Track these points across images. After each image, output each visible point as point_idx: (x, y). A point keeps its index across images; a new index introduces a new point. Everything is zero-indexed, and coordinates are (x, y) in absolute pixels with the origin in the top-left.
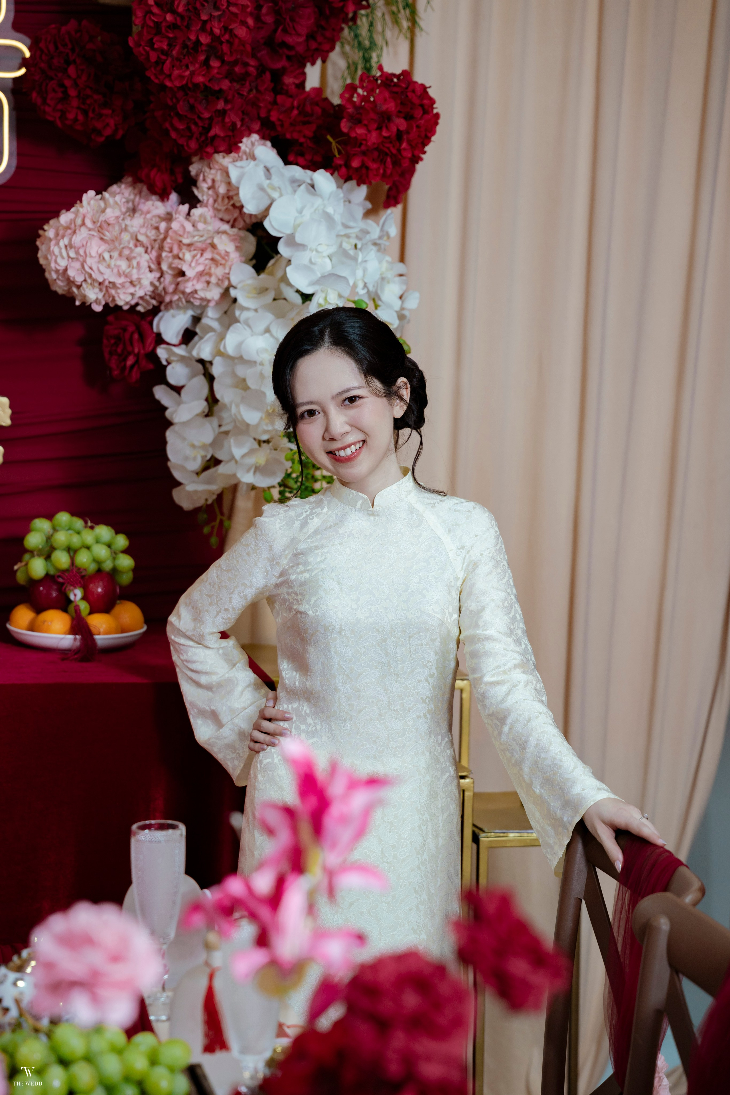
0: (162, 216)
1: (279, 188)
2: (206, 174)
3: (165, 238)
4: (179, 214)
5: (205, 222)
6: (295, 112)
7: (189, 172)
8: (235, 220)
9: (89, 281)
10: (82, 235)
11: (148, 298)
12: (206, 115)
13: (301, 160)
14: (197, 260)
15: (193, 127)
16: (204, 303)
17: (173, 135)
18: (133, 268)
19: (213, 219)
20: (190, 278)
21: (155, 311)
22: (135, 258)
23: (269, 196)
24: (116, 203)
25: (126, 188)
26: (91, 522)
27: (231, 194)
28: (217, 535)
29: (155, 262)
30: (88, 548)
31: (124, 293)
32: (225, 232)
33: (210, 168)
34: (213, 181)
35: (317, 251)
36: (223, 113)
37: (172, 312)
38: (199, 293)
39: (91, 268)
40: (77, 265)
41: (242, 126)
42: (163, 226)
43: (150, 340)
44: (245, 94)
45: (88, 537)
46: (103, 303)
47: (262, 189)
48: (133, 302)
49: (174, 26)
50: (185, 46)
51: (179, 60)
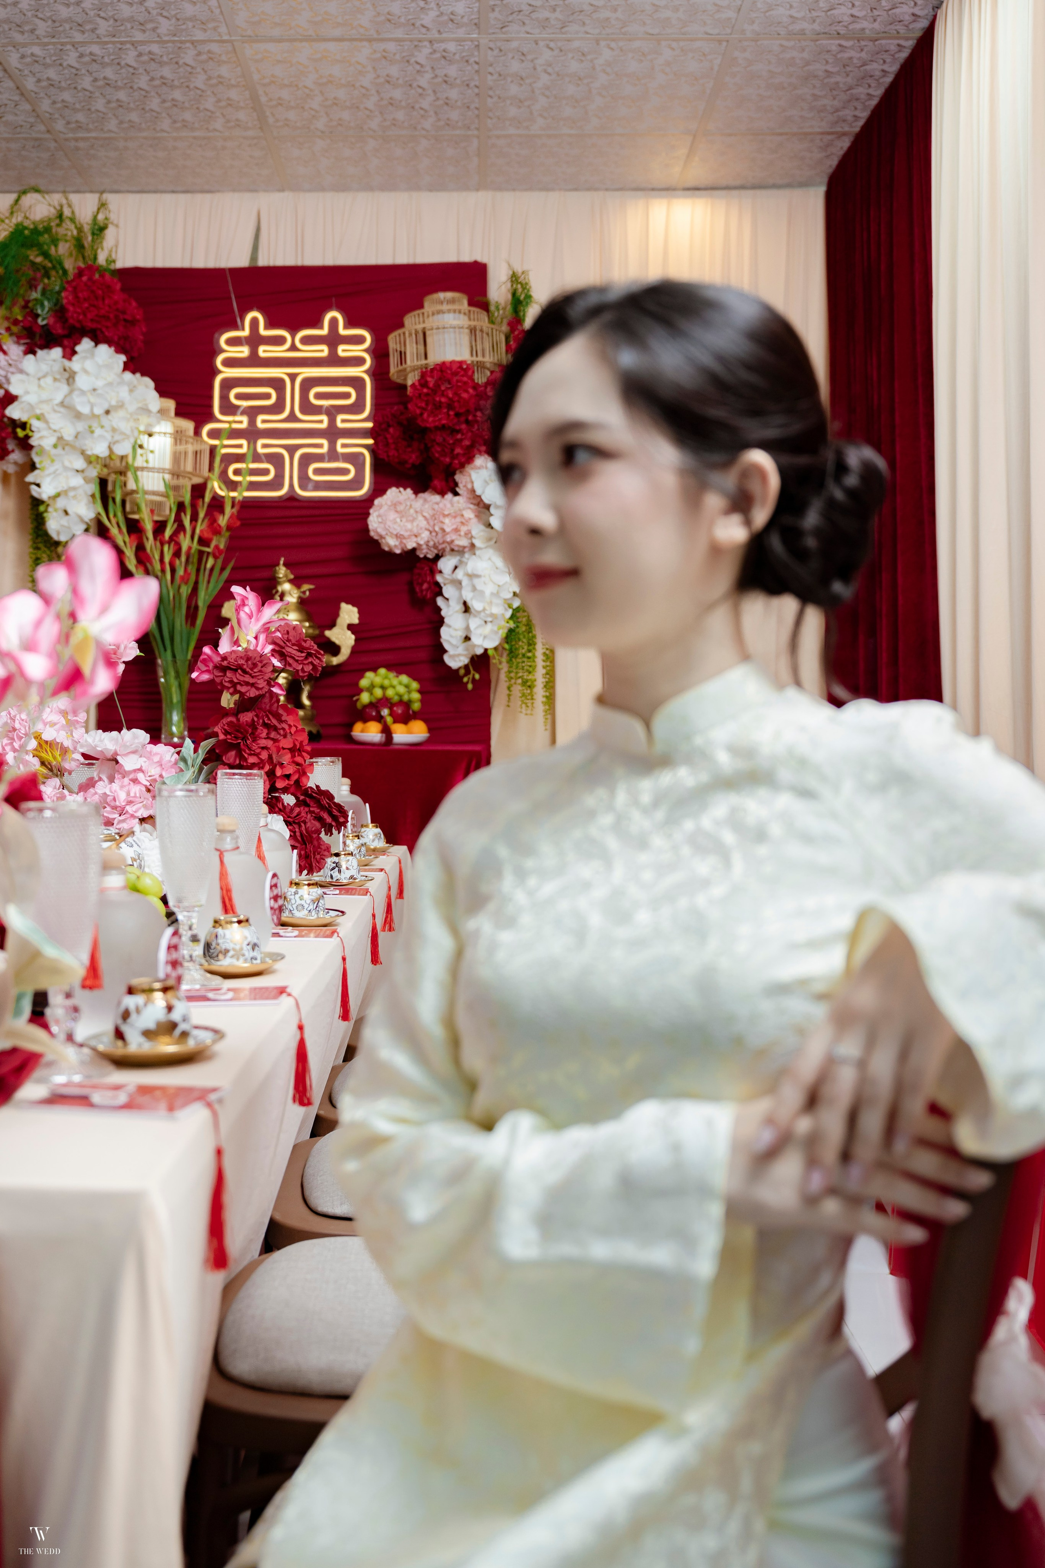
0: (441, 504)
2: (462, 479)
4: (449, 501)
5: (461, 503)
7: (455, 479)
8: (474, 500)
9: (392, 536)
10: (385, 509)
12: (451, 442)
14: (453, 523)
20: (450, 533)
21: (438, 557)
22: (418, 523)
26: (397, 673)
27: (471, 487)
28: (471, 683)
30: (394, 687)
31: (412, 542)
32: (468, 504)
33: (463, 475)
34: (465, 482)
36: (461, 440)
37: (447, 556)
40: (385, 532)
43: (436, 573)
45: (395, 682)
48: (423, 551)
49: (427, 394)
50: (434, 405)
51: (432, 412)
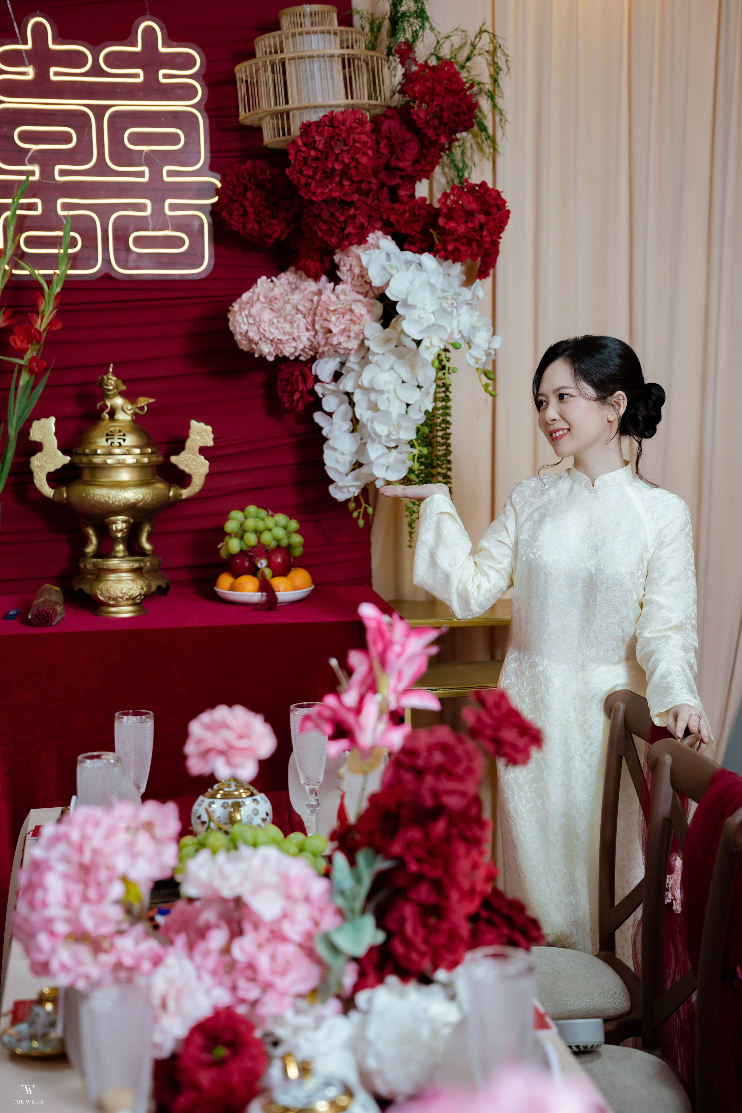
0: (315, 292)
1: (396, 267)
2: (345, 261)
3: (317, 307)
4: (327, 289)
5: (345, 294)
6: (407, 214)
7: (334, 260)
8: (367, 292)
9: (263, 339)
10: (258, 306)
11: (307, 350)
12: (342, 219)
13: (413, 248)
14: (340, 321)
15: (334, 228)
16: (347, 352)
17: (320, 234)
18: (294, 328)
19: (351, 292)
20: (335, 334)
21: (313, 359)
22: (295, 321)
23: (389, 273)
24: (281, 284)
25: (290, 275)
26: (272, 512)
27: (363, 273)
28: (363, 518)
29: (311, 325)
30: (270, 530)
31: (289, 347)
32: (359, 301)
34: (351, 265)
35: (424, 309)
36: (354, 217)
37: (325, 359)
38: (342, 344)
39: (264, 330)
40: (255, 328)
41: (368, 225)
42: (316, 298)
43: (310, 380)
44: (369, 202)
45: (270, 522)
46: (274, 354)
47: (384, 268)
48: (297, 354)
49: (316, 159)
50: (324, 172)
51: (321, 182)
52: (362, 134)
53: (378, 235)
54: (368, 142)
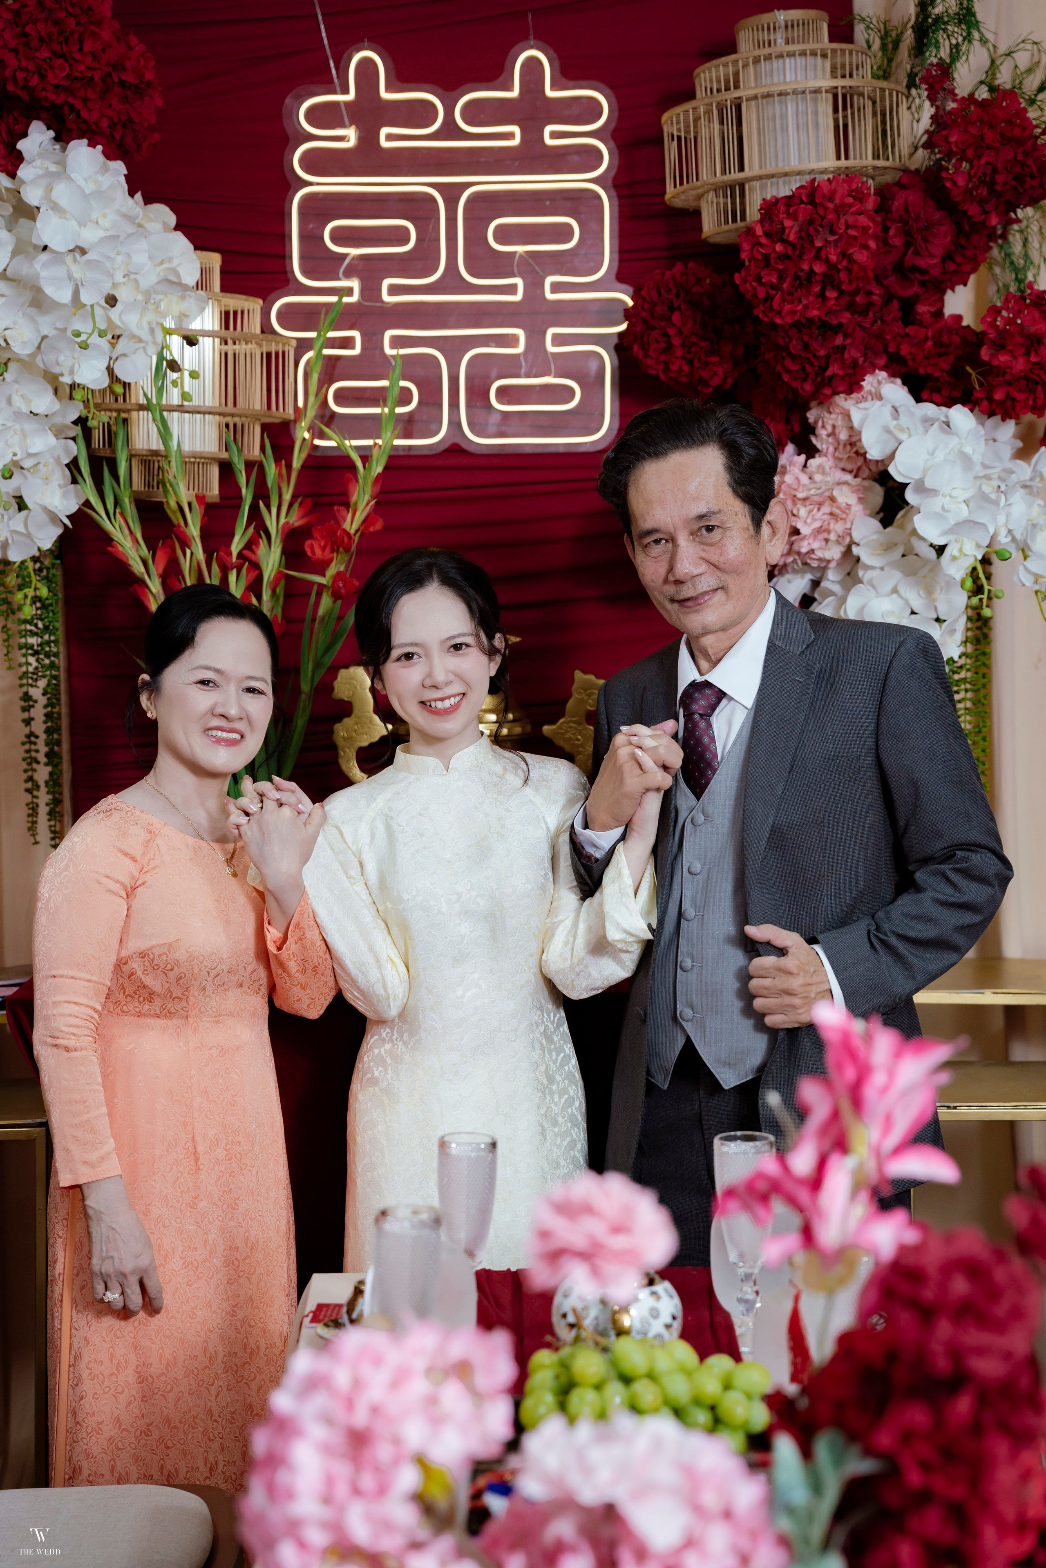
1: (908, 429)
2: (825, 420)
4: (794, 465)
5: (824, 473)
6: (930, 343)
7: (807, 419)
8: (859, 469)
12: (822, 353)
13: (936, 397)
14: (813, 516)
15: (808, 368)
16: (823, 565)
17: (786, 378)
19: (833, 469)
20: (805, 536)
23: (896, 438)
27: (854, 439)
32: (846, 483)
33: (830, 413)
34: (834, 427)
35: (951, 496)
36: (842, 348)
37: (788, 576)
38: (816, 552)
41: (864, 361)
44: (868, 325)
47: (888, 431)
49: (784, 257)
50: (797, 277)
51: (790, 293)
52: (860, 215)
53: (880, 378)
54: (869, 228)
